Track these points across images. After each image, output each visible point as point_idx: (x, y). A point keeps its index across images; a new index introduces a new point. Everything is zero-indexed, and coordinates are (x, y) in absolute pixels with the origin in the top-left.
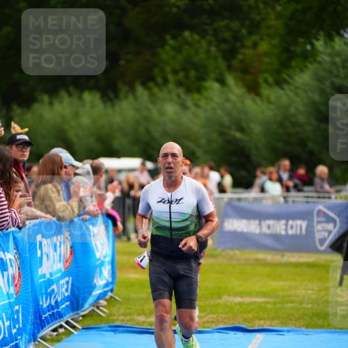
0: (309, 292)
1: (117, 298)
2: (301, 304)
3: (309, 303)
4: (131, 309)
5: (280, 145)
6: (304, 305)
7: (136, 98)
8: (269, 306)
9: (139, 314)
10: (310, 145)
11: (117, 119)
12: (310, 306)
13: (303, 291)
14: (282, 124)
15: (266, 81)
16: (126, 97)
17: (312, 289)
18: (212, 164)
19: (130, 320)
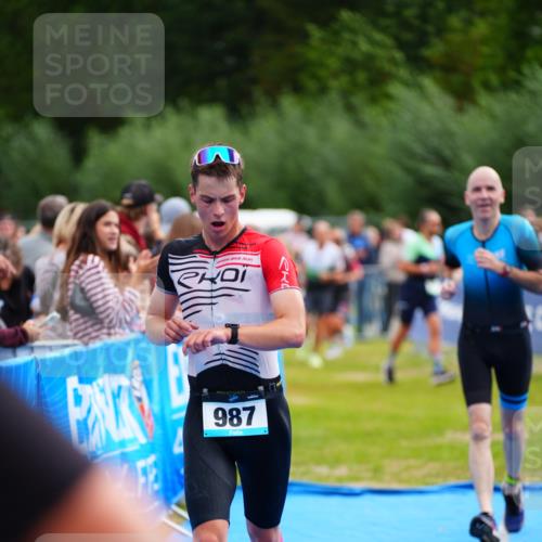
15: (486, 84)
19: (304, 474)
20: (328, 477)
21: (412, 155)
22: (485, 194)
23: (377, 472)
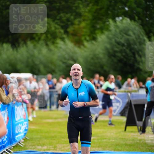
0: (112, 134)
1: (27, 138)
2: (109, 139)
3: (113, 139)
4: (34, 143)
5: (92, 68)
6: (111, 140)
7: (27, 47)
8: (96, 141)
10: (105, 68)
11: (19, 56)
12: (114, 141)
13: (109, 134)
15: (85, 39)
16: (23, 46)
17: (113, 133)
18: (63, 76)
19: (35, 148)
20: (41, 149)
21: (65, 59)
22: (76, 71)
23: (55, 148)
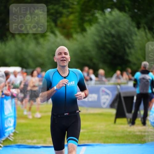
0: (102, 127)
1: (17, 132)
4: (24, 137)
6: (101, 133)
8: (86, 134)
9: (28, 139)
12: (104, 133)
13: (99, 127)
14: (81, 51)
19: (24, 142)
20: (31, 143)
23: (45, 141)
